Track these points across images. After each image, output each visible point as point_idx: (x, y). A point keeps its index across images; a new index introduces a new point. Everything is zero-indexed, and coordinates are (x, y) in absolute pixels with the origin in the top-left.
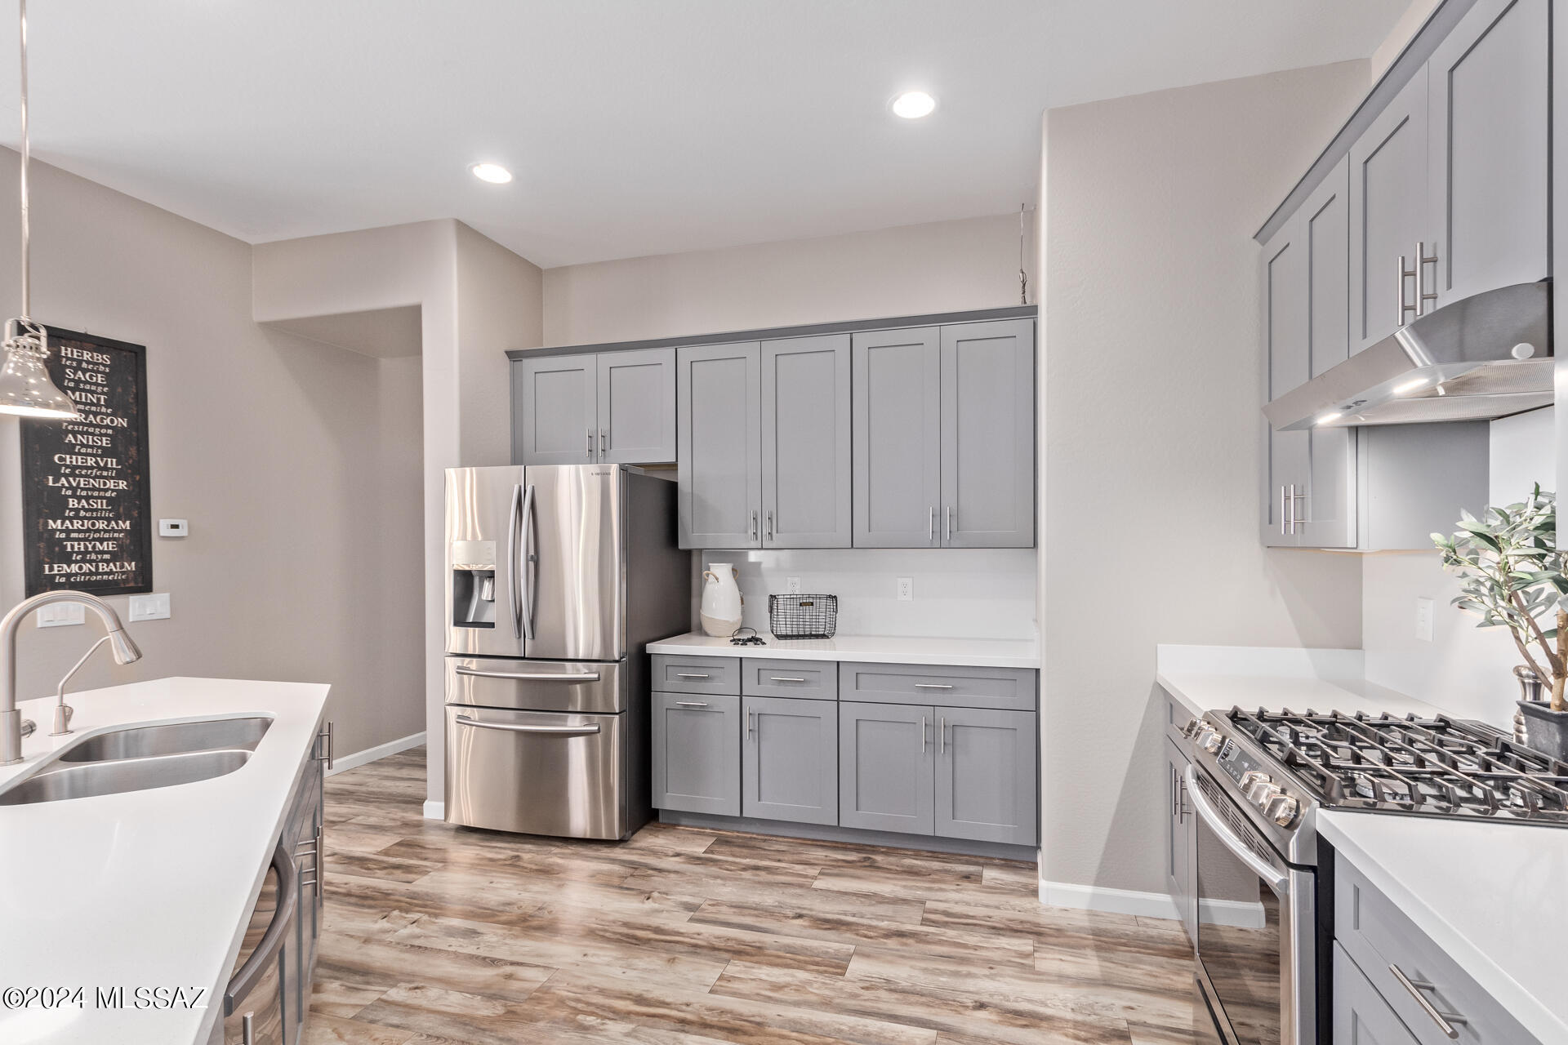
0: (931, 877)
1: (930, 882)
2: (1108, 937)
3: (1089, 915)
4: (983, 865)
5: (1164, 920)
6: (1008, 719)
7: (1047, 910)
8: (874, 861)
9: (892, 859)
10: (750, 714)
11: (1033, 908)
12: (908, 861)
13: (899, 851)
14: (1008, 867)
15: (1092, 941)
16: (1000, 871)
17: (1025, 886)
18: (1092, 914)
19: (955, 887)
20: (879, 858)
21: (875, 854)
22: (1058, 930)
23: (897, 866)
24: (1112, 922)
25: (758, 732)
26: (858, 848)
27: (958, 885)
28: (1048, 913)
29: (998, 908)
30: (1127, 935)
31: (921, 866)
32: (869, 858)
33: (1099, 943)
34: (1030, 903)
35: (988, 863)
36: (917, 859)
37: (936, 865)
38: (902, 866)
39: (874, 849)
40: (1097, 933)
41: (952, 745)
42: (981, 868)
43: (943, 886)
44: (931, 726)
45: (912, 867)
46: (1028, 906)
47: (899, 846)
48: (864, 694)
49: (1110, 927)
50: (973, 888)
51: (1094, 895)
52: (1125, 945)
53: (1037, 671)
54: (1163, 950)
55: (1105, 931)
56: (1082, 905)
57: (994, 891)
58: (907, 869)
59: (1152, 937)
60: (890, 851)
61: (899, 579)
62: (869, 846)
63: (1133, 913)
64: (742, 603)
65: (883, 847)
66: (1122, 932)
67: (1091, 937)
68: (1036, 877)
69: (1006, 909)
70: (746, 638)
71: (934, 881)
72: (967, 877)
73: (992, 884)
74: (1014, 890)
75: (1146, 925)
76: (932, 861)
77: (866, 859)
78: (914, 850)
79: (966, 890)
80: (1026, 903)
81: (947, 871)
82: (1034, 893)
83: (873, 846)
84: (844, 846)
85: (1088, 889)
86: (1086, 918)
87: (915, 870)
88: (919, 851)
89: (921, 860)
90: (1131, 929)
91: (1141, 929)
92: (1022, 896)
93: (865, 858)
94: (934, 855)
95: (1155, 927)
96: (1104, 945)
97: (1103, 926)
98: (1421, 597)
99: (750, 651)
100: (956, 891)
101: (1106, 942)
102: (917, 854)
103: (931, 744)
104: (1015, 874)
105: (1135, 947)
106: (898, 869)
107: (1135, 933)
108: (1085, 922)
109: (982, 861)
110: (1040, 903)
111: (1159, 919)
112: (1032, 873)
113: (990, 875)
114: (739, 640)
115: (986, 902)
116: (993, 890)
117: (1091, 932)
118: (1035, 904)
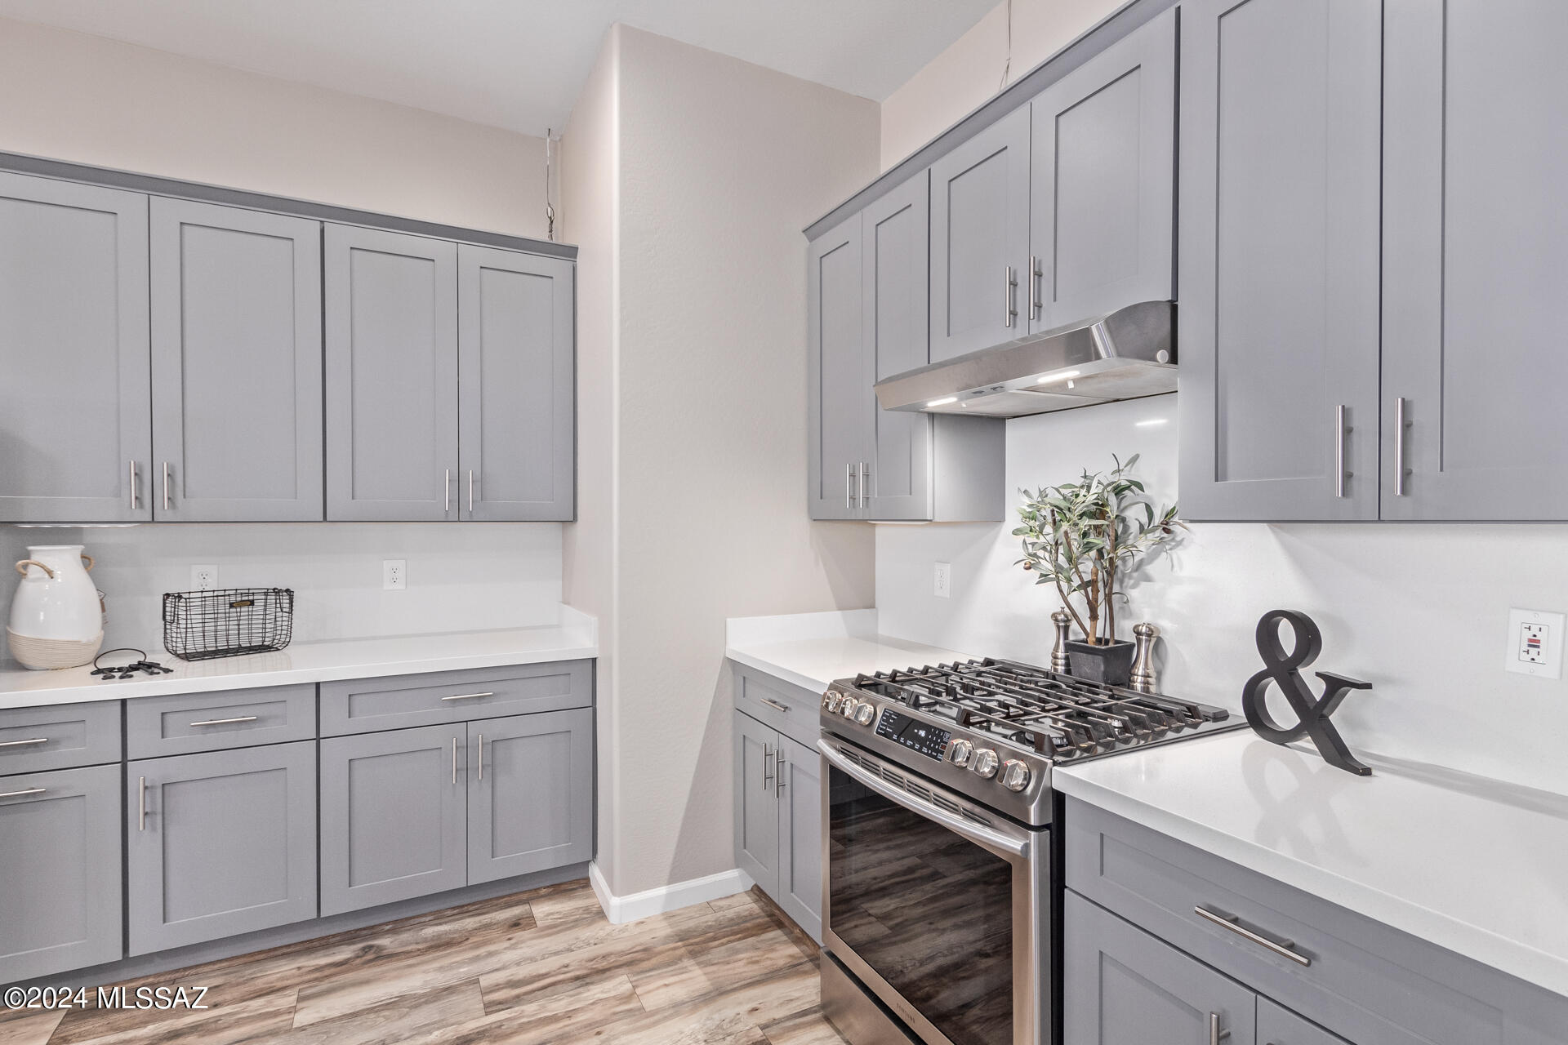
0: (470, 941)
1: (471, 948)
2: (695, 937)
3: (666, 919)
4: (527, 902)
5: (732, 896)
6: (561, 721)
7: (621, 931)
8: (380, 948)
9: (405, 936)
10: (146, 788)
11: (608, 934)
12: (430, 931)
13: (412, 922)
14: (557, 893)
15: (684, 949)
16: (551, 903)
17: (587, 910)
18: (668, 916)
19: (507, 944)
20: (384, 942)
21: (375, 939)
22: (645, 950)
23: (417, 943)
24: (691, 918)
25: (161, 817)
26: (349, 938)
27: (509, 939)
28: (626, 934)
29: (570, 950)
30: (710, 926)
31: (450, 932)
32: (371, 947)
33: (691, 948)
34: (601, 929)
35: (535, 896)
36: (440, 924)
37: (470, 923)
38: (425, 940)
39: (374, 931)
40: (682, 937)
41: (492, 768)
42: (527, 907)
43: (492, 948)
44: (465, 748)
45: (439, 936)
46: (602, 933)
47: (410, 914)
48: (360, 722)
49: (692, 924)
50: (531, 936)
51: (669, 896)
52: (714, 939)
53: (594, 660)
54: (748, 929)
55: (688, 931)
56: (656, 911)
57: (555, 930)
58: (433, 943)
59: (732, 919)
60: (397, 927)
61: (385, 562)
62: (364, 929)
63: (703, 900)
64: (103, 610)
65: (387, 924)
66: (705, 924)
67: (680, 944)
68: (593, 895)
69: (579, 948)
70: (126, 665)
71: (477, 946)
72: (516, 924)
73: (549, 922)
74: (576, 920)
75: (721, 908)
76: (462, 919)
77: (367, 950)
78: (431, 913)
79: (523, 942)
80: (596, 930)
81: (487, 926)
82: (601, 914)
83: (372, 927)
84: (323, 942)
85: (662, 890)
86: (664, 923)
87: (445, 939)
88: (439, 911)
89: (446, 923)
90: (710, 918)
91: (718, 914)
92: (590, 924)
93: (363, 949)
94: (462, 911)
95: (730, 907)
96: (697, 948)
97: (684, 926)
98: (937, 561)
99: (140, 686)
100: (513, 947)
101: (697, 944)
102: (439, 917)
103: (465, 771)
104: (570, 899)
105: (724, 937)
106: (420, 947)
107: (715, 921)
108: (663, 930)
109: (525, 896)
110: (612, 924)
111: (727, 897)
112: (585, 892)
113: (543, 910)
114: (111, 670)
115: (554, 948)
116: (554, 928)
117: (677, 938)
118: (608, 929)
